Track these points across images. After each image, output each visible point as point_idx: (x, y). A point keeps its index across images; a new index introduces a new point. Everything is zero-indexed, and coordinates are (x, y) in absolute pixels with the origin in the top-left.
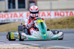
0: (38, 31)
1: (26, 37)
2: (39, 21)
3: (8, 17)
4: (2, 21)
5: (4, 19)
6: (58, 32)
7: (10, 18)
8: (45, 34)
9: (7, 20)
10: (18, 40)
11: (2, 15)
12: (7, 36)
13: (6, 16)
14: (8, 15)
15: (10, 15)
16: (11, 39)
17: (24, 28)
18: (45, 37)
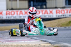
0: (37, 28)
1: (26, 33)
2: (37, 20)
3: (64, 13)
4: (59, 16)
5: (61, 14)
6: (53, 29)
7: (66, 14)
8: (43, 31)
9: (63, 16)
10: (20, 35)
11: (59, 11)
12: (10, 32)
13: (63, 12)
14: (64, 11)
15: (66, 11)
16: (14, 35)
17: (24, 26)
18: (42, 33)
